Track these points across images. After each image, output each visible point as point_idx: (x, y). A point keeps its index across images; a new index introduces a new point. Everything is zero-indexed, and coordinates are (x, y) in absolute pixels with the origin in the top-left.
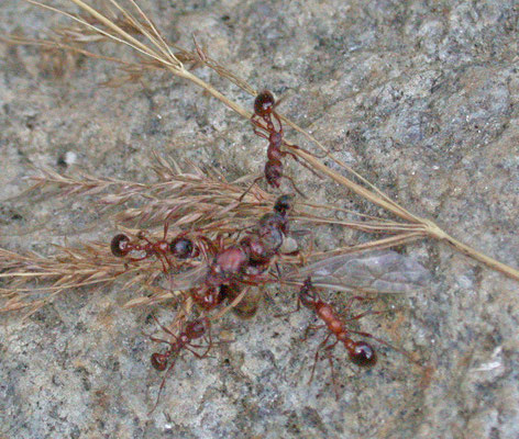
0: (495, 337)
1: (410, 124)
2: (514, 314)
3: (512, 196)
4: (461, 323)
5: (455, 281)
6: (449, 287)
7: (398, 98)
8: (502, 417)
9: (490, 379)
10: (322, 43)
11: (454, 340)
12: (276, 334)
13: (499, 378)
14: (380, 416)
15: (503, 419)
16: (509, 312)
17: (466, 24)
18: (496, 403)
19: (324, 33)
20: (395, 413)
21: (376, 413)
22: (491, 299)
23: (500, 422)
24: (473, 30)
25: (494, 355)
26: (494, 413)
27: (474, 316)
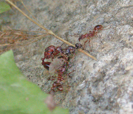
0: (84, 78)
1: (79, 29)
2: (89, 72)
3: (96, 43)
4: (77, 76)
5: (78, 65)
6: (76, 67)
7: (79, 24)
8: (81, 98)
9: (81, 89)
10: (69, 14)
11: (75, 80)
12: (39, 85)
13: (83, 88)
14: (55, 101)
15: (82, 98)
16: (88, 71)
17: (100, 5)
18: (81, 94)
19: (70, 12)
20: (59, 100)
21: (55, 100)
22: (85, 68)
23: (81, 99)
24: (102, 6)
25: (83, 83)
26: (80, 97)
27: (80, 73)
